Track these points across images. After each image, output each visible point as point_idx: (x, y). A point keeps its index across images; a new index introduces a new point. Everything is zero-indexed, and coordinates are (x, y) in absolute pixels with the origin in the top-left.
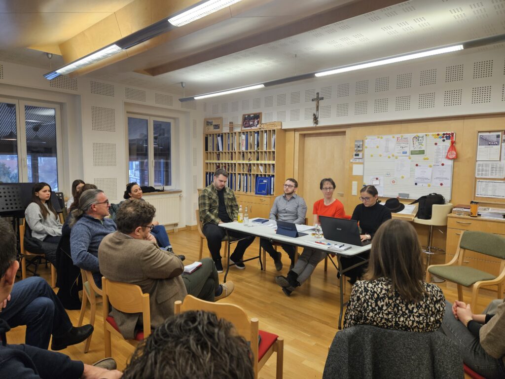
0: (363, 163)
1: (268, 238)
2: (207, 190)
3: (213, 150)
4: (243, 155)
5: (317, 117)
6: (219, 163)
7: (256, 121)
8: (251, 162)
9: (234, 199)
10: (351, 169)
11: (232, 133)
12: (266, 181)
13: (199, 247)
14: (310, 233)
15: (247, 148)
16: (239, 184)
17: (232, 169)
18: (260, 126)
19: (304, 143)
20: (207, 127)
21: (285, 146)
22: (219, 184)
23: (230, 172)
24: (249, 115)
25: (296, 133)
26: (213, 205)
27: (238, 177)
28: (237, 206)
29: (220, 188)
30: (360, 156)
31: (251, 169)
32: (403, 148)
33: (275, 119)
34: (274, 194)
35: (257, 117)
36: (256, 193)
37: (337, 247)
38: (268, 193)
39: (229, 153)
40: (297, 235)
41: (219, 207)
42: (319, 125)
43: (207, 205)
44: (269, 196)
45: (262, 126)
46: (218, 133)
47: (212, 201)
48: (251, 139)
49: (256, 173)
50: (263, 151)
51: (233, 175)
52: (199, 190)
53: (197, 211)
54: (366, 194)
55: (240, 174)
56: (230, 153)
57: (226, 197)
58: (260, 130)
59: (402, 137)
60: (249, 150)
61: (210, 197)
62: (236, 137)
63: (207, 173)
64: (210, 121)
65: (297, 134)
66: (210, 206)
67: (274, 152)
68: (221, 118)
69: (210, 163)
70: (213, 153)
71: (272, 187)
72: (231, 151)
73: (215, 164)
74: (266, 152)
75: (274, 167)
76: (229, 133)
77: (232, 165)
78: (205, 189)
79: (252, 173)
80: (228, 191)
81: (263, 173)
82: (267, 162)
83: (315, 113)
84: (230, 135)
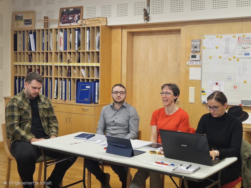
0: (201, 66)
1: (97, 159)
2: (16, 99)
3: (24, 50)
4: (61, 56)
5: (148, 12)
6: (31, 66)
7: (76, 16)
8: (71, 64)
9: (50, 110)
10: (188, 72)
11: (47, 30)
12: (89, 87)
13: (6, 170)
14: (148, 150)
15: (65, 48)
16: (55, 90)
17: (47, 73)
18: (82, 22)
19: (133, 42)
20: (16, 23)
21: (111, 45)
22: (32, 91)
23: (45, 76)
24: (68, 9)
25: (123, 30)
26: (24, 118)
27: (55, 82)
28: (55, 117)
29: (34, 96)
30: (198, 58)
31: (70, 73)
32: (245, 49)
33: (98, 14)
34: (99, 102)
35: (78, 11)
36: (77, 102)
37: (183, 168)
38: (92, 101)
39: (43, 53)
40: (132, 154)
41: (32, 120)
42: (151, 21)
43: (16, 119)
44: (93, 105)
45: (84, 22)
46: (29, 29)
47: (23, 112)
48: (70, 37)
49: (76, 77)
50: (85, 51)
51: (49, 80)
52: (5, 98)
53: (3, 125)
54: (213, 102)
55: (57, 79)
56: (45, 54)
57: (40, 106)
58: (81, 27)
59: (244, 36)
60: (68, 51)
61: (21, 107)
62: (52, 35)
63: (16, 78)
64: (20, 15)
65: (125, 32)
66: (20, 118)
67: (98, 53)
68: (33, 12)
69: (20, 66)
70: (24, 53)
71: (96, 94)
72: (45, 51)
73: (25, 67)
74: (88, 53)
75: (98, 70)
76: (43, 30)
77: (47, 68)
78: (14, 98)
79: (72, 77)
80: (43, 100)
81: (85, 77)
82: (90, 64)
83: (146, 8)
84: (45, 32)
